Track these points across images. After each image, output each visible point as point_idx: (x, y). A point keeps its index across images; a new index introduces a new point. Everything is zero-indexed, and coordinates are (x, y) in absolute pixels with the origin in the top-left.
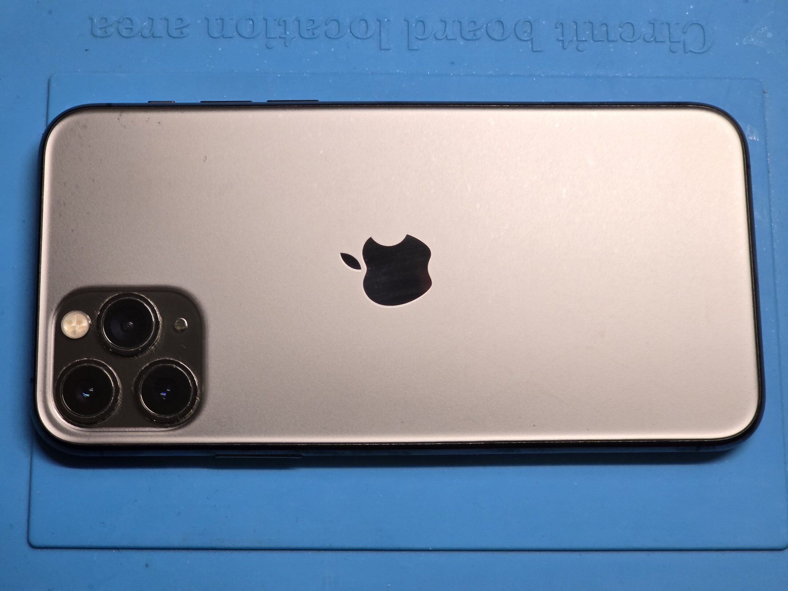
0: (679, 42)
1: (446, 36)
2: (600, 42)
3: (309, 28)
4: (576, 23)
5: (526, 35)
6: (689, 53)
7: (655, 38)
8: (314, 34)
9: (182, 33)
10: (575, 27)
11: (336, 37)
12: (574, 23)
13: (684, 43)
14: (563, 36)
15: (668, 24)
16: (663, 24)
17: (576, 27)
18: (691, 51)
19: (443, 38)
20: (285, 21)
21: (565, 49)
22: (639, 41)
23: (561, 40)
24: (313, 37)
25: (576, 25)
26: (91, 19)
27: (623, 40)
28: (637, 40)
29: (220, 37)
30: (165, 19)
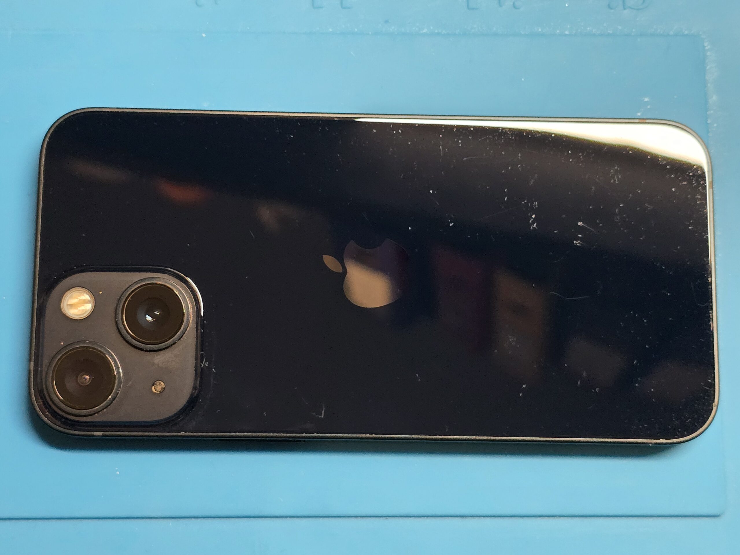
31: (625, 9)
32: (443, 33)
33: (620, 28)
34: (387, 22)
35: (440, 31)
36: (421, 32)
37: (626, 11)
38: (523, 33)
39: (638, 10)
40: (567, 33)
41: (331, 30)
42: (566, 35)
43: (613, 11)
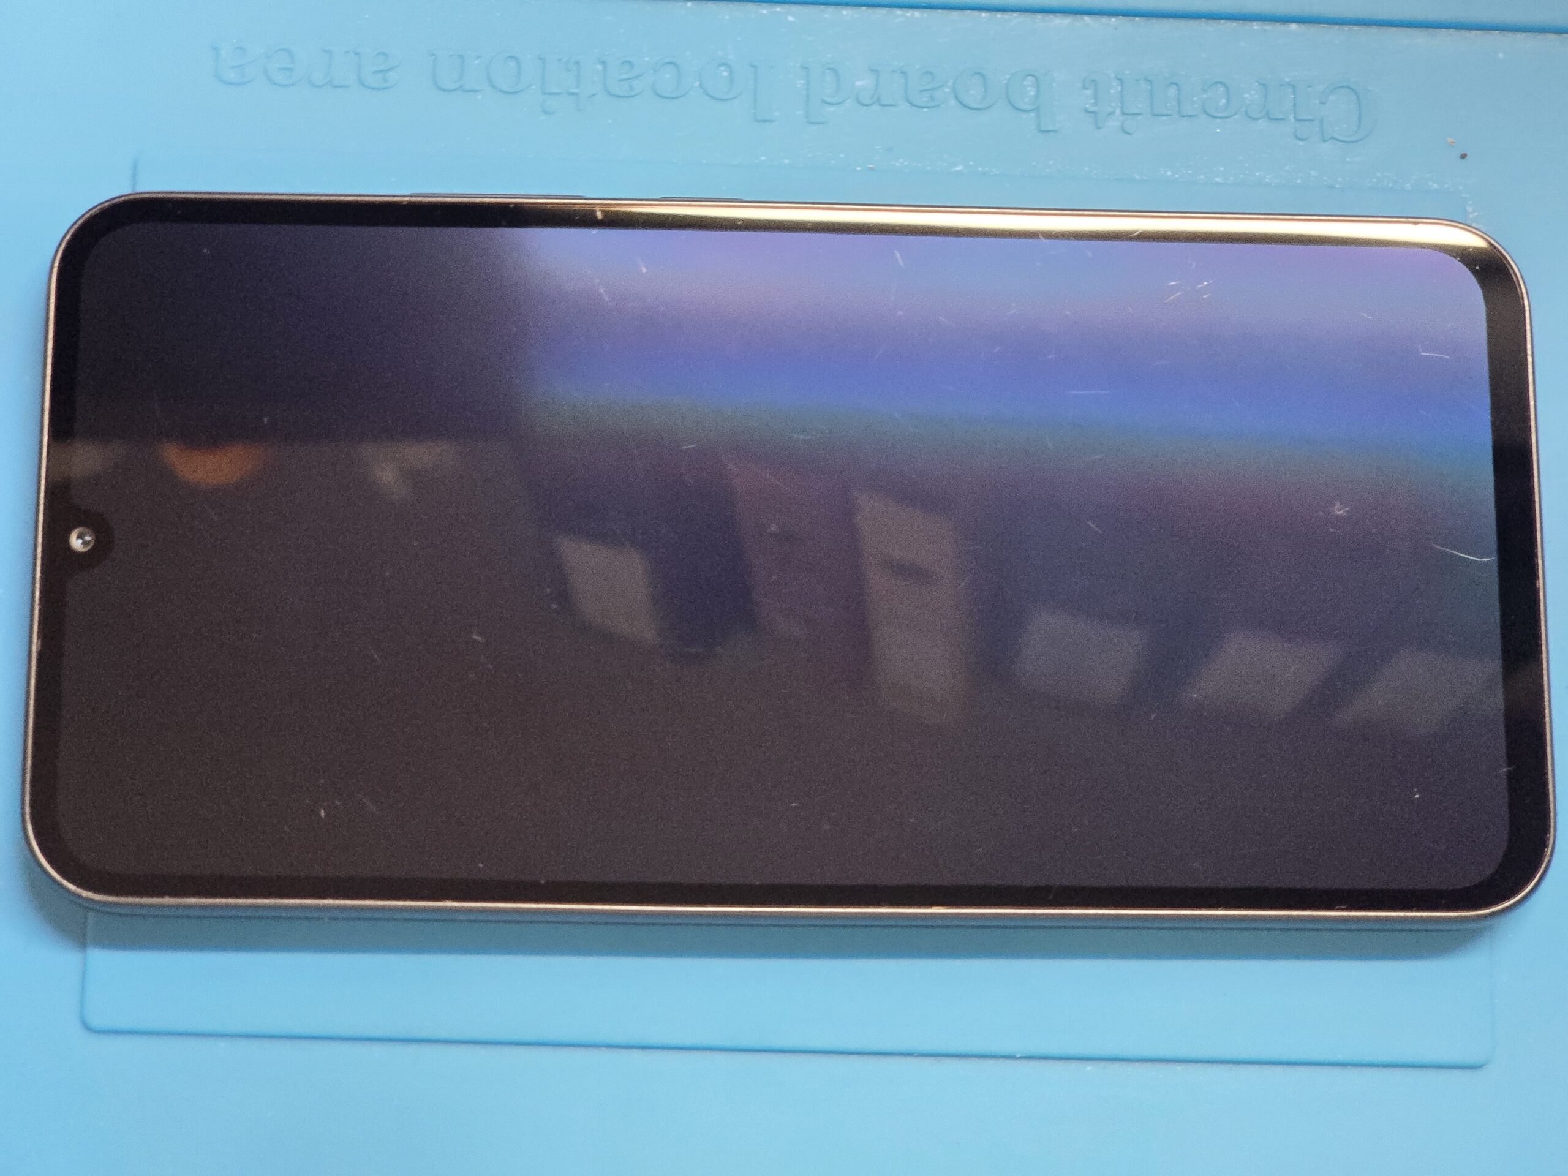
0: (1312, 120)
1: (879, 99)
2: (1164, 118)
3: (624, 77)
4: (1120, 80)
5: (1027, 100)
6: (1330, 141)
7: (1268, 112)
8: (632, 89)
9: (386, 80)
10: (1119, 88)
11: (673, 95)
12: (1117, 81)
13: (1322, 121)
14: (1096, 104)
15: (1294, 87)
16: (1281, 85)
17: (1122, 88)
18: (1333, 138)
19: (874, 103)
20: (577, 63)
21: (1098, 128)
22: (1236, 116)
23: (1092, 112)
24: (631, 93)
25: (1122, 85)
26: (216, 49)
27: (1209, 115)
28: (1236, 114)
29: (456, 89)
30: (357, 54)
31: (1325, 141)
32: (992, 174)
33: (1314, 174)
34: (890, 150)
35: (987, 169)
36: (953, 170)
37: (1328, 143)
38: (1138, 177)
39: (1349, 142)
40: (1218, 180)
41: (786, 161)
43: (1301, 143)
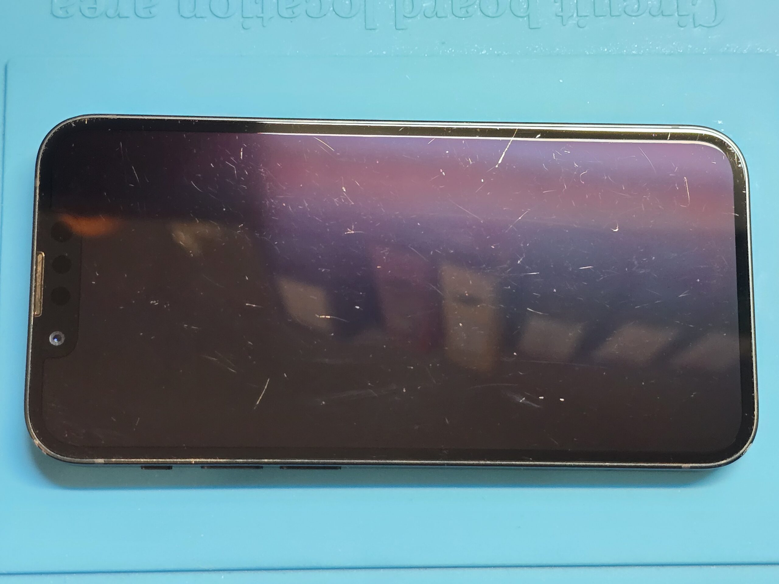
32: (503, 55)
33: (690, 46)
34: (443, 43)
38: (588, 53)
40: (634, 52)
41: (384, 52)
42: (634, 55)
